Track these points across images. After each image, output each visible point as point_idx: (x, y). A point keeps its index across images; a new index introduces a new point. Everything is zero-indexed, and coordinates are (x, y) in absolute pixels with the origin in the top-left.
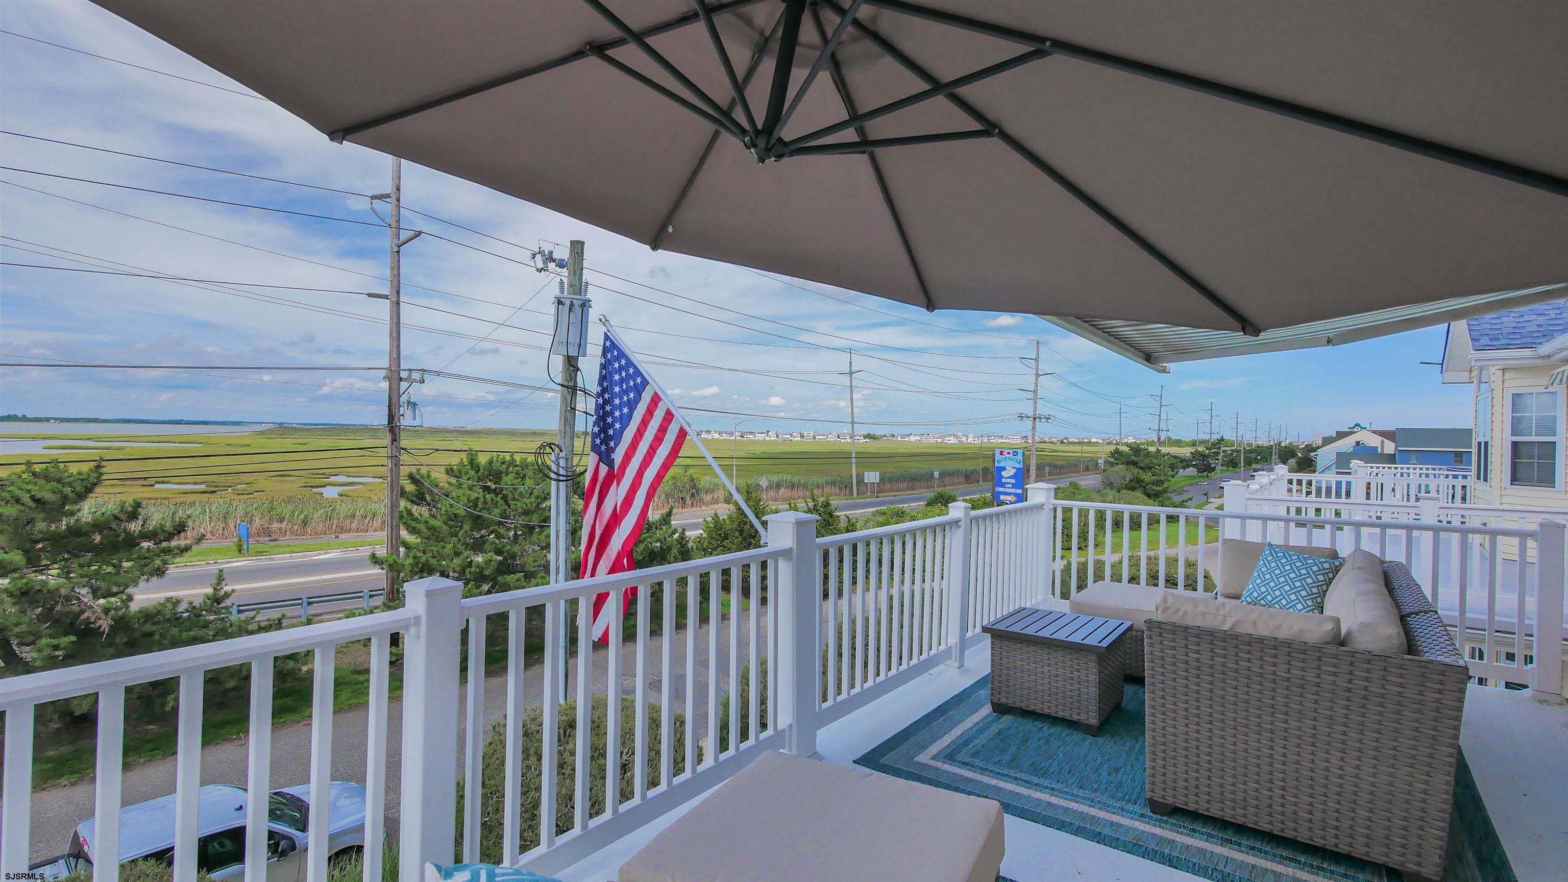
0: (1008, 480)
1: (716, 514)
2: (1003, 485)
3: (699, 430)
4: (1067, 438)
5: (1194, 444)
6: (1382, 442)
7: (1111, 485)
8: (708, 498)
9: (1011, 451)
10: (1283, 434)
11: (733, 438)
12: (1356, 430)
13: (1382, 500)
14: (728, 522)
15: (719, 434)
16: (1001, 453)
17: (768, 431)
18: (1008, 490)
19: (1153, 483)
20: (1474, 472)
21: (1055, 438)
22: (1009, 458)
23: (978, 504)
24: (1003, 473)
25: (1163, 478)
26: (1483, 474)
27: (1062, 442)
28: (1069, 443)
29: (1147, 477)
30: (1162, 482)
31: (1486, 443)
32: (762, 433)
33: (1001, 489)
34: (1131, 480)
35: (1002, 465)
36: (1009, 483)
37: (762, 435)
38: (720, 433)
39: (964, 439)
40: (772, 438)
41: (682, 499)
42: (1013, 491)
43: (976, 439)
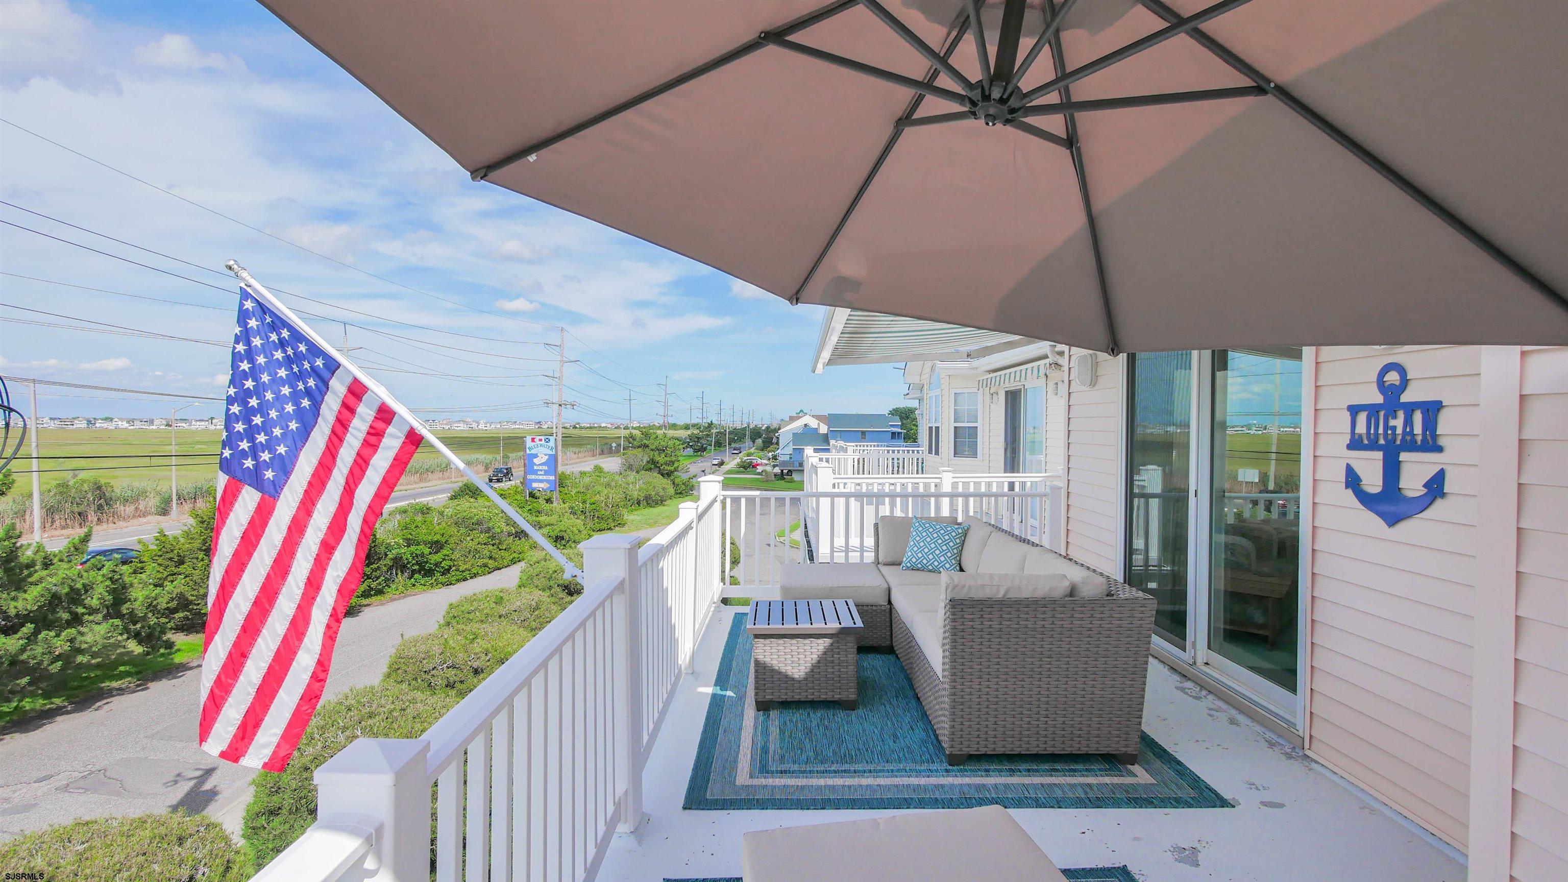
0: (540, 468)
1: (161, 532)
2: (535, 472)
3: (91, 416)
4: (579, 424)
5: (687, 427)
6: (819, 424)
7: (630, 467)
8: (130, 509)
9: (543, 438)
10: (751, 417)
11: (154, 427)
12: (800, 415)
13: (922, 473)
14: (182, 540)
15: (128, 422)
16: (533, 440)
17: (212, 418)
18: (541, 477)
19: (666, 464)
20: (925, 448)
21: (567, 423)
22: (541, 445)
23: (509, 494)
24: (536, 461)
25: (673, 459)
26: (934, 448)
27: (575, 427)
28: (581, 428)
29: (661, 459)
30: (673, 462)
31: (937, 428)
32: (202, 421)
33: (533, 477)
34: (648, 462)
35: (533, 452)
36: (541, 470)
37: (203, 423)
38: (131, 421)
39: (474, 425)
40: (218, 427)
41: (80, 514)
42: (545, 477)
43: (488, 425)
